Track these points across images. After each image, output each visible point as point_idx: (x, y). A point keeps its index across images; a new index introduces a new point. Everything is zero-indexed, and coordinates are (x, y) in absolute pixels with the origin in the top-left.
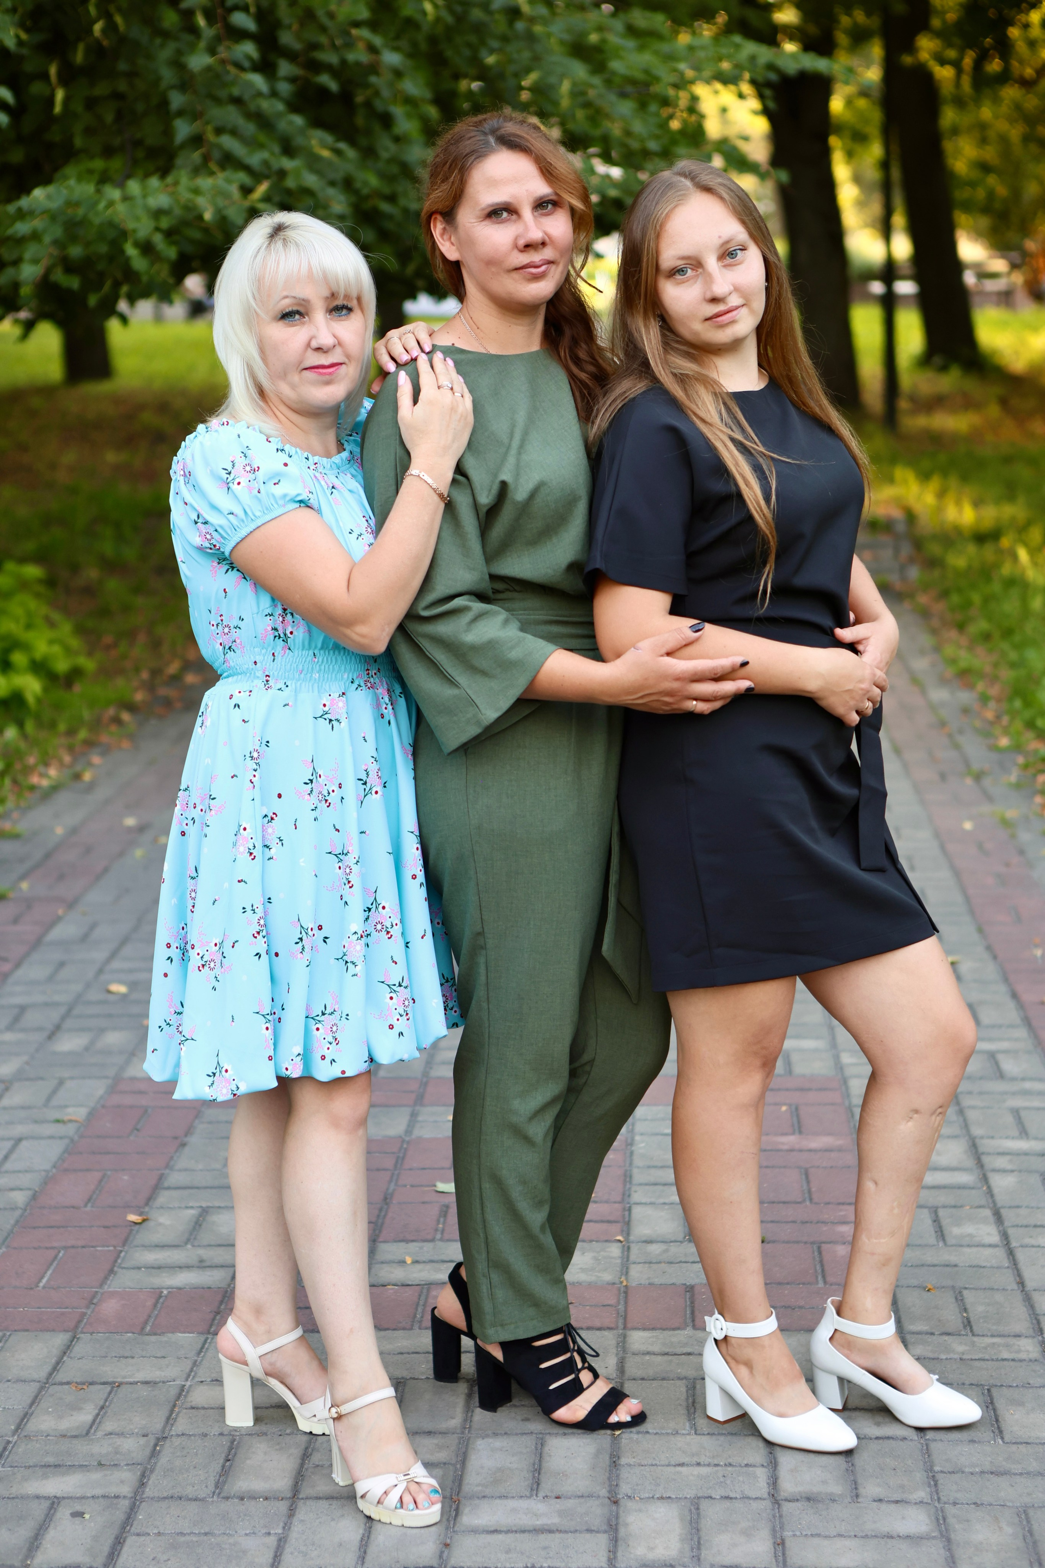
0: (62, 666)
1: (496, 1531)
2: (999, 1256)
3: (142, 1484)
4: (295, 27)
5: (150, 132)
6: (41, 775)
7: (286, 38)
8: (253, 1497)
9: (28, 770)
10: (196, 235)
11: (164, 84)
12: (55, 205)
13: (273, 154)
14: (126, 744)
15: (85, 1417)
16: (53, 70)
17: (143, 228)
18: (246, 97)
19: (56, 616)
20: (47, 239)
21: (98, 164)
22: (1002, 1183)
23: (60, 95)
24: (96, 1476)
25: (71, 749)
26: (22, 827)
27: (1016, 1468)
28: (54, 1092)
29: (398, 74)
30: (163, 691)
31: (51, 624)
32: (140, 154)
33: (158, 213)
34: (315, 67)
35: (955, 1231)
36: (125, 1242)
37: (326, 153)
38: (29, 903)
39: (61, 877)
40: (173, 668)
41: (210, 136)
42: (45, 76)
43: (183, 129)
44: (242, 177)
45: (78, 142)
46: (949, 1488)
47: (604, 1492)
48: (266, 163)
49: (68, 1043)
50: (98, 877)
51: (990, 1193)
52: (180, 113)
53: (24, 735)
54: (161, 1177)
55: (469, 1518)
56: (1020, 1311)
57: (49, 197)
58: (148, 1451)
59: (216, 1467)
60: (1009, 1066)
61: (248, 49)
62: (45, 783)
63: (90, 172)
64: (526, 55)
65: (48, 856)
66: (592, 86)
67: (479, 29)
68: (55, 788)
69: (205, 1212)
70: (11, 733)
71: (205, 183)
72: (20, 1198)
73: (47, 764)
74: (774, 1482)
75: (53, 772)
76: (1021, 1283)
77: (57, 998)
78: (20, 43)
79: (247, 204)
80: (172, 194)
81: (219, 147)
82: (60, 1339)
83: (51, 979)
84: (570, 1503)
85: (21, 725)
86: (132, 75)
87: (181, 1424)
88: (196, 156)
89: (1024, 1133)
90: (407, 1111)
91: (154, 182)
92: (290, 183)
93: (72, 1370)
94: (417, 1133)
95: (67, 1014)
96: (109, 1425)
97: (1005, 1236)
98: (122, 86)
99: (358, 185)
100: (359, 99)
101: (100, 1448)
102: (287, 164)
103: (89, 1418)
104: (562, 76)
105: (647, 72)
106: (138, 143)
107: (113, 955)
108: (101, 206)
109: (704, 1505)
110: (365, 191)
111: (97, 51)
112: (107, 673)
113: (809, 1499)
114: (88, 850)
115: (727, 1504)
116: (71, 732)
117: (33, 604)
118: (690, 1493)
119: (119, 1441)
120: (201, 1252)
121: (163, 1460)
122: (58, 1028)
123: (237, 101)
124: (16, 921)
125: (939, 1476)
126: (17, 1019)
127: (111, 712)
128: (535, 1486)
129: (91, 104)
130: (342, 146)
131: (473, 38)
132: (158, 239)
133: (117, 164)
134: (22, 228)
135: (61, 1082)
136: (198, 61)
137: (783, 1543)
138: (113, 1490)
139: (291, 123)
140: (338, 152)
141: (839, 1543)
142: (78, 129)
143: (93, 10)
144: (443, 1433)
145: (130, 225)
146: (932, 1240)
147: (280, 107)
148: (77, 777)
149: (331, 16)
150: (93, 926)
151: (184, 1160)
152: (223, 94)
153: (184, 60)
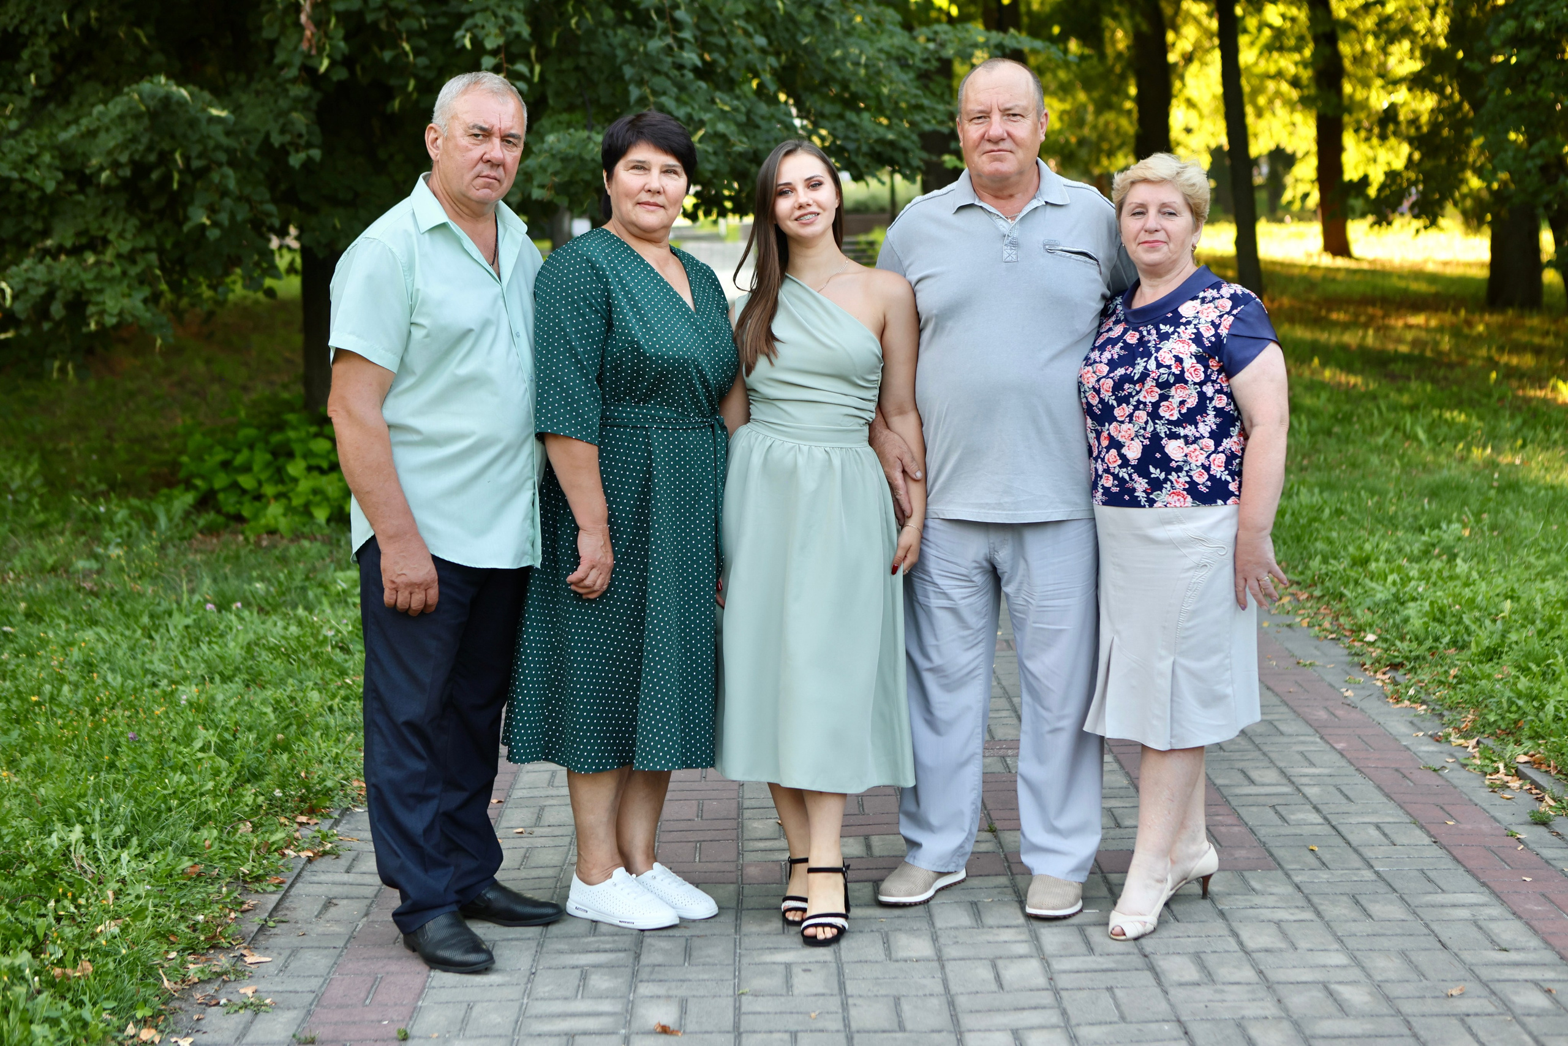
1: (1078, 972)
2: (1327, 829)
5: (604, 93)
8: (913, 960)
11: (619, 61)
12: (563, 146)
16: (533, 52)
20: (550, 170)
21: (565, 117)
22: (1312, 792)
23: (537, 69)
27: (1389, 932)
32: (595, 110)
35: (1292, 818)
41: (652, 99)
42: (526, 57)
43: (635, 92)
45: (551, 102)
46: (1351, 943)
47: (1136, 951)
48: (690, 117)
51: (1304, 795)
52: (632, 81)
55: (1057, 965)
56: (1355, 856)
57: (559, 141)
60: (1283, 727)
61: (688, 35)
63: (559, 122)
64: (831, 37)
66: (879, 59)
74: (1241, 944)
76: (1349, 844)
81: (655, 103)
84: (1118, 957)
89: (1312, 764)
97: (1326, 819)
98: (583, 62)
106: (594, 102)
109: (1203, 956)
113: (1267, 951)
115: (1217, 955)
118: (1192, 951)
125: (1343, 939)
129: (559, 74)
130: (736, 103)
131: (790, 26)
133: (578, 116)
136: (654, 45)
137: (1261, 972)
138: (822, 959)
139: (700, 87)
141: (1297, 971)
142: (550, 93)
143: (570, 9)
144: (1017, 927)
146: (1279, 822)
147: (690, 75)
149: (720, 12)
153: (633, 44)
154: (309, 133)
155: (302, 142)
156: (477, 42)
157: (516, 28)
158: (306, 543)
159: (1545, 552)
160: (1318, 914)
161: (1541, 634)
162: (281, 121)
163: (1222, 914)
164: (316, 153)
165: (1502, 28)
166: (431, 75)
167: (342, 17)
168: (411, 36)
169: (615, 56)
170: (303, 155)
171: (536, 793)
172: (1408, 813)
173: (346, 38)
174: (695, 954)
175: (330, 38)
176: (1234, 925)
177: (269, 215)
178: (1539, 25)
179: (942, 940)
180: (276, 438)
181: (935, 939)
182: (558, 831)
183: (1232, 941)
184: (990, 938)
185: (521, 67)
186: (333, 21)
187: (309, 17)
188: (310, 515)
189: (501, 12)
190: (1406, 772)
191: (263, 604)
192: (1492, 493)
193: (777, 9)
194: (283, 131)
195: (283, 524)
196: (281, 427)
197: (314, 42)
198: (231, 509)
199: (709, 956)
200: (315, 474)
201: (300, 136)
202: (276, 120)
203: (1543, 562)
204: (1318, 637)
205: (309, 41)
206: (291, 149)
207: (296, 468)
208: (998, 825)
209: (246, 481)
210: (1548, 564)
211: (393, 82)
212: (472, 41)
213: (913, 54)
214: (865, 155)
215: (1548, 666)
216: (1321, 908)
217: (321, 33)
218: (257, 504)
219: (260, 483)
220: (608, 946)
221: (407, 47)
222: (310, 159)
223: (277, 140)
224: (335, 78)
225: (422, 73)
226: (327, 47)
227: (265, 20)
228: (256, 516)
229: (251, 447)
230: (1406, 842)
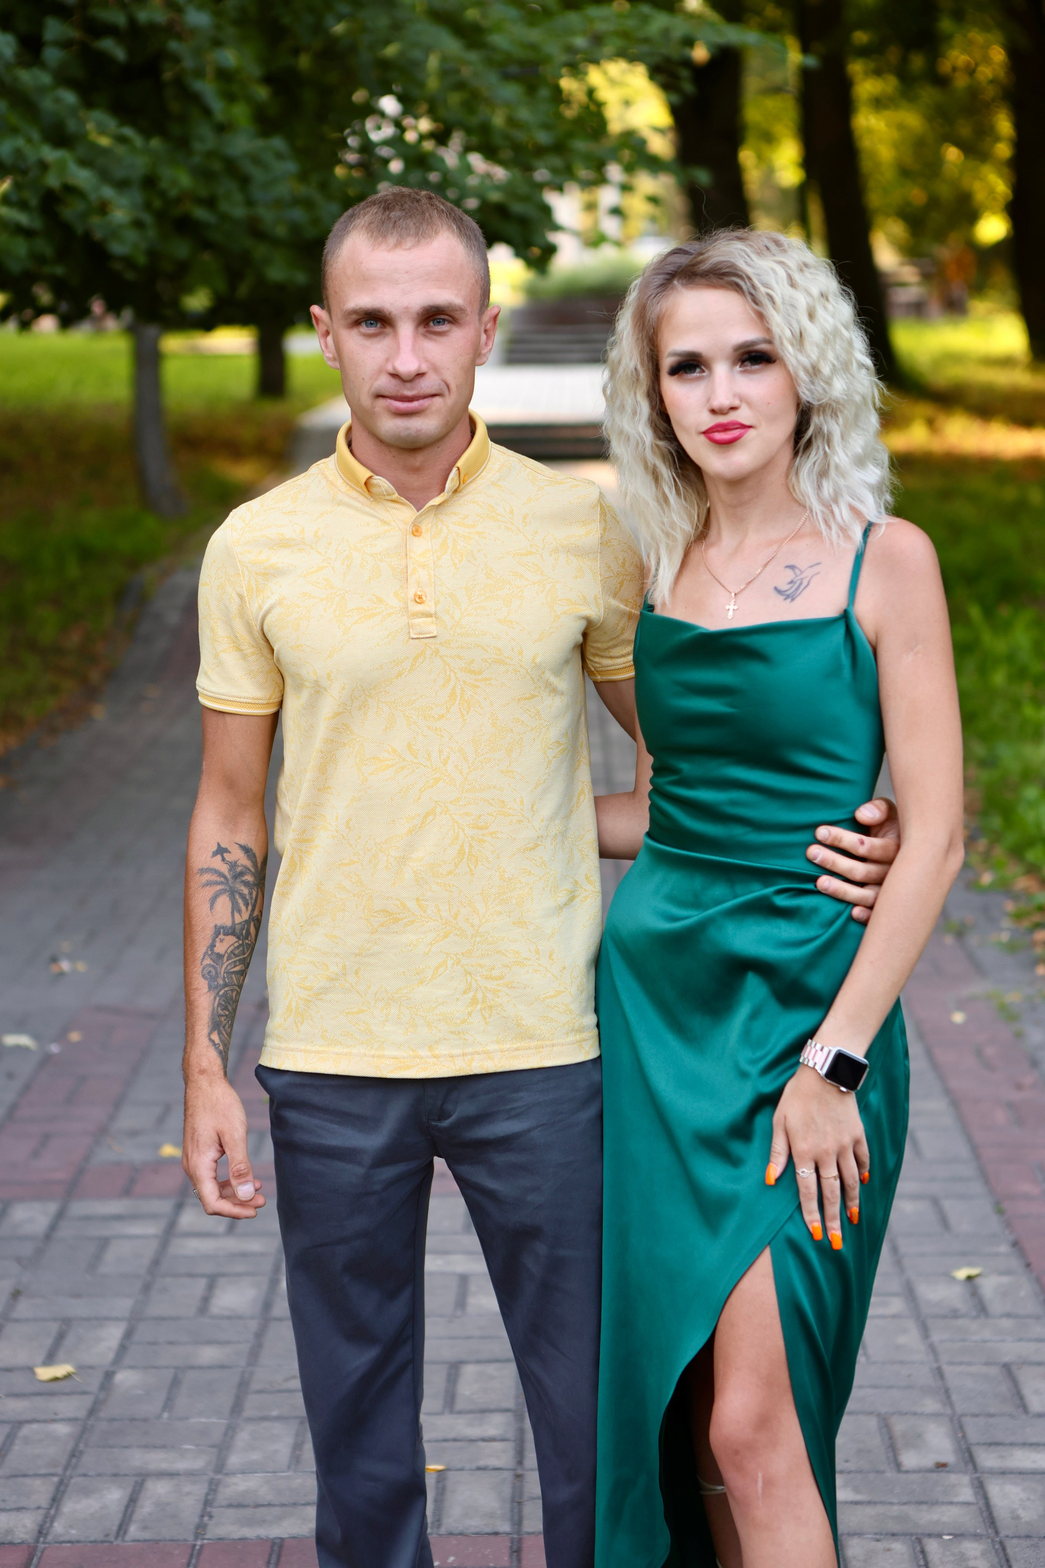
13: (29, 141)
34: (96, 28)
37: (106, 142)
66: (466, 63)
92: (52, 181)
99: (164, 185)
100: (168, 75)
102: (50, 155)
104: (428, 50)
105: (536, 48)
110: (173, 193)
130: (128, 131)
139: (58, 101)
140: (122, 140)
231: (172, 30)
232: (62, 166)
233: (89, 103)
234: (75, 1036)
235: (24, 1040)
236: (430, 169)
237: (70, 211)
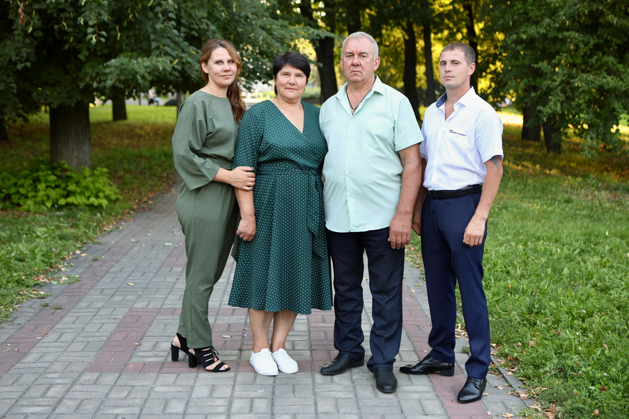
0: (113, 197)
3: (141, 411)
4: (186, 18)
5: (144, 45)
6: (107, 227)
7: (183, 21)
8: (173, 414)
9: (103, 226)
10: (157, 74)
11: (149, 32)
13: (179, 52)
14: (131, 220)
15: (125, 394)
16: (117, 28)
17: (142, 71)
18: (172, 37)
19: (111, 183)
20: (115, 74)
21: (130, 54)
23: (119, 35)
24: (128, 409)
25: (116, 220)
26: (102, 241)
28: (113, 311)
29: (214, 32)
30: (142, 205)
31: (110, 185)
32: (141, 51)
33: (146, 67)
34: (191, 29)
36: (135, 350)
37: (194, 53)
38: (105, 261)
39: (114, 255)
40: (145, 199)
41: (161, 46)
42: (115, 29)
43: (154, 45)
44: (171, 58)
45: (124, 48)
46: (363, 410)
47: (270, 412)
48: (177, 55)
49: (117, 299)
50: (125, 255)
52: (153, 40)
53: (103, 217)
54: (145, 333)
57: (116, 62)
58: (143, 403)
59: (162, 406)
61: (173, 23)
62: (109, 229)
64: (250, 29)
65: (110, 249)
66: (268, 38)
67: (237, 21)
68: (111, 231)
69: (157, 342)
70: (99, 215)
71: (160, 59)
72: (104, 339)
73: (109, 225)
74: (316, 409)
75: (111, 227)
77: (113, 287)
78: (109, 20)
79: (172, 65)
80: (151, 62)
81: (164, 50)
82: (117, 375)
83: (111, 282)
84: (261, 415)
85: (101, 213)
86: (140, 30)
87: (152, 396)
88: (158, 52)
90: (214, 317)
91: (145, 59)
92: (184, 60)
93: (120, 382)
94: (217, 322)
95: (117, 291)
96: (131, 396)
98: (137, 33)
101: (129, 402)
102: (183, 55)
103: (126, 394)
104: (260, 35)
105: (284, 35)
106: (141, 48)
107: (129, 275)
108: (130, 65)
109: (297, 415)
111: (130, 23)
112: (126, 200)
113: (326, 413)
114: (121, 248)
115: (303, 415)
116: (116, 216)
117: (105, 180)
118: (293, 412)
119: (134, 400)
120: (156, 353)
121: (147, 405)
122: (114, 294)
123: (169, 38)
124: (101, 266)
125: (361, 408)
126: (102, 292)
127: (128, 211)
128: (251, 411)
129: (128, 37)
130: (199, 51)
131: (235, 24)
132: (146, 74)
133: (135, 54)
134: (108, 70)
135: (115, 309)
136: (159, 26)
138: (133, 412)
139: (184, 44)
140: (197, 53)
142: (124, 44)
143: (129, 11)
145: (138, 70)
147: (181, 39)
148: (118, 228)
149: (196, 16)
150: (123, 268)
151: (151, 329)
152: (166, 35)
153: (155, 26)
154: (28, 57)
155: (23, 60)
156: (86, 23)
157: (102, 17)
158: (37, 216)
159: (507, 234)
160: (356, 395)
161: (489, 269)
162: (17, 51)
163: (315, 394)
164: (29, 64)
165: (512, 37)
166: (80, 36)
167: (39, 11)
168: (66, 19)
169: (147, 31)
170: (23, 65)
171: (65, 326)
172: (414, 346)
173: (39, 20)
174: (81, 408)
175: (33, 19)
176: (317, 399)
177: (13, 88)
178: (524, 37)
179: (190, 404)
180: (35, 175)
181: (187, 404)
182: (63, 344)
183: (313, 408)
184: (211, 403)
185: (104, 33)
186: (34, 13)
187: (24, 11)
188: (44, 205)
189: (97, 11)
190: (421, 327)
191: (3, 240)
192: (497, 210)
193: (222, 16)
194: (17, 55)
195: (32, 208)
196: (37, 170)
197: (25, 20)
198: (15, 201)
199: (86, 410)
200: (50, 189)
201: (23, 57)
202: (15, 51)
203: (504, 239)
204: (411, 266)
205: (22, 20)
206: (19, 62)
207: (41, 186)
208: (244, 347)
209: (22, 191)
210: (506, 239)
211: (65, 38)
212: (84, 22)
213: (286, 38)
214: (264, 74)
215: (489, 283)
216: (358, 392)
217: (29, 17)
218: (26, 199)
219: (28, 192)
220: (44, 403)
221: (64, 24)
222: (26, 67)
223: (14, 58)
224: (35, 35)
225: (76, 35)
226: (32, 23)
227: (10, 12)
228: (24, 204)
229: (26, 177)
230: (407, 360)
231: (208, 30)
232: (186, 57)
233: (191, 44)
234: (181, 244)
235: (170, 244)
236: (259, 61)
237: (187, 67)
